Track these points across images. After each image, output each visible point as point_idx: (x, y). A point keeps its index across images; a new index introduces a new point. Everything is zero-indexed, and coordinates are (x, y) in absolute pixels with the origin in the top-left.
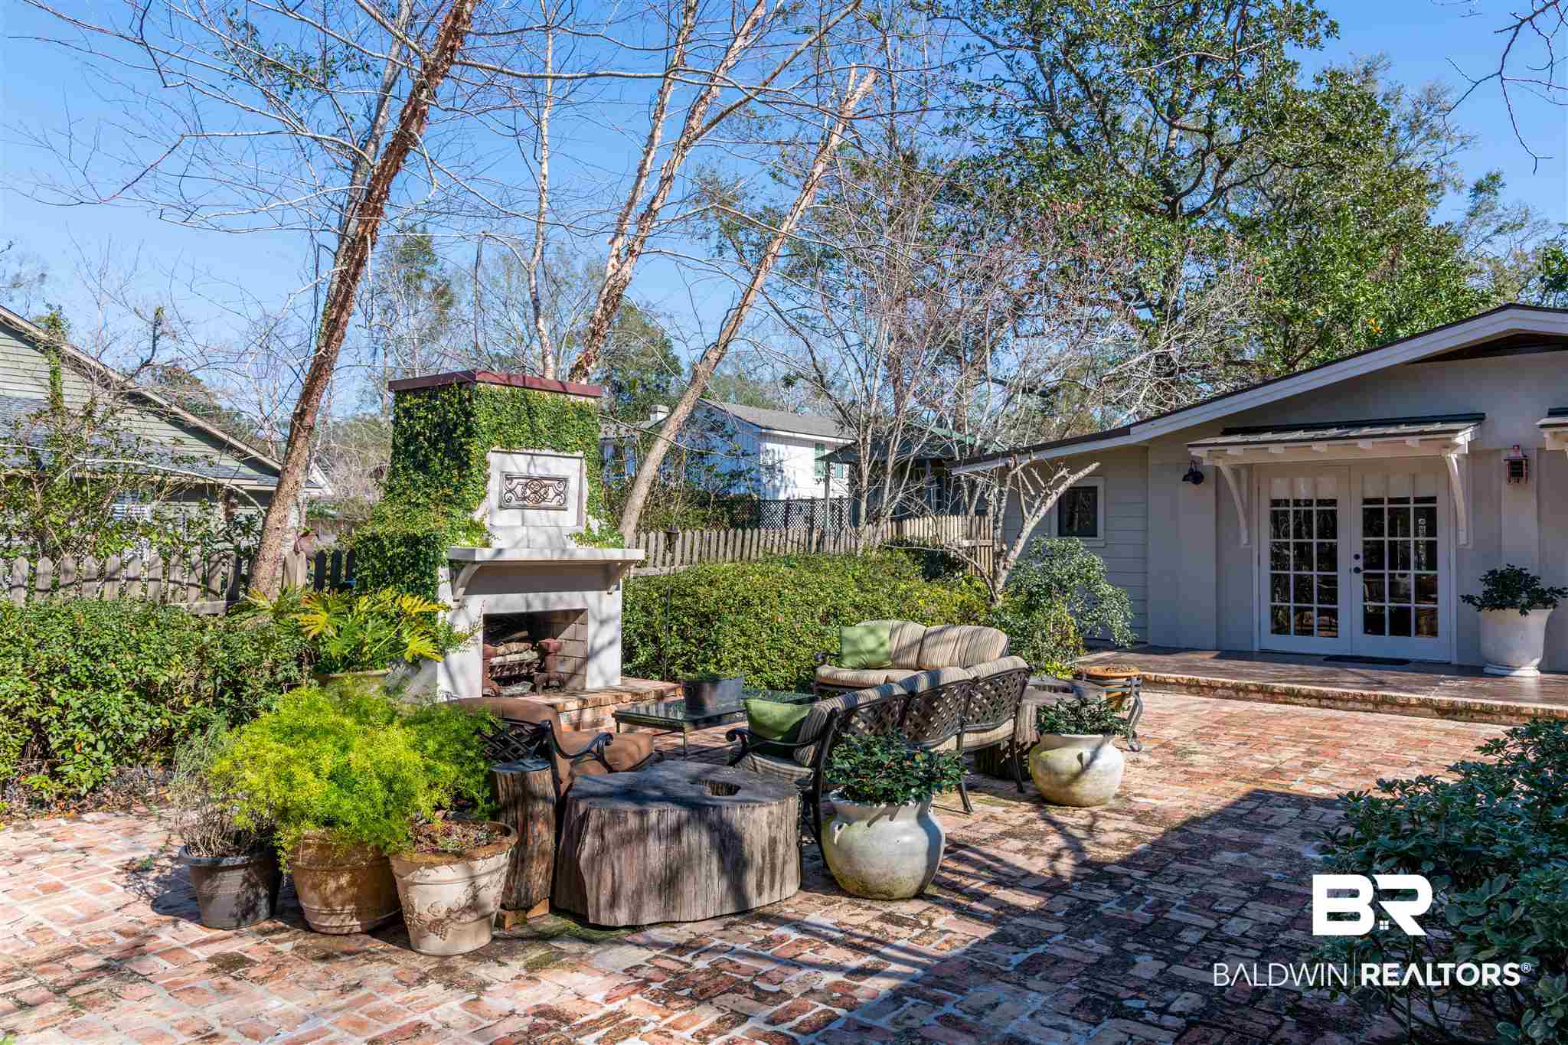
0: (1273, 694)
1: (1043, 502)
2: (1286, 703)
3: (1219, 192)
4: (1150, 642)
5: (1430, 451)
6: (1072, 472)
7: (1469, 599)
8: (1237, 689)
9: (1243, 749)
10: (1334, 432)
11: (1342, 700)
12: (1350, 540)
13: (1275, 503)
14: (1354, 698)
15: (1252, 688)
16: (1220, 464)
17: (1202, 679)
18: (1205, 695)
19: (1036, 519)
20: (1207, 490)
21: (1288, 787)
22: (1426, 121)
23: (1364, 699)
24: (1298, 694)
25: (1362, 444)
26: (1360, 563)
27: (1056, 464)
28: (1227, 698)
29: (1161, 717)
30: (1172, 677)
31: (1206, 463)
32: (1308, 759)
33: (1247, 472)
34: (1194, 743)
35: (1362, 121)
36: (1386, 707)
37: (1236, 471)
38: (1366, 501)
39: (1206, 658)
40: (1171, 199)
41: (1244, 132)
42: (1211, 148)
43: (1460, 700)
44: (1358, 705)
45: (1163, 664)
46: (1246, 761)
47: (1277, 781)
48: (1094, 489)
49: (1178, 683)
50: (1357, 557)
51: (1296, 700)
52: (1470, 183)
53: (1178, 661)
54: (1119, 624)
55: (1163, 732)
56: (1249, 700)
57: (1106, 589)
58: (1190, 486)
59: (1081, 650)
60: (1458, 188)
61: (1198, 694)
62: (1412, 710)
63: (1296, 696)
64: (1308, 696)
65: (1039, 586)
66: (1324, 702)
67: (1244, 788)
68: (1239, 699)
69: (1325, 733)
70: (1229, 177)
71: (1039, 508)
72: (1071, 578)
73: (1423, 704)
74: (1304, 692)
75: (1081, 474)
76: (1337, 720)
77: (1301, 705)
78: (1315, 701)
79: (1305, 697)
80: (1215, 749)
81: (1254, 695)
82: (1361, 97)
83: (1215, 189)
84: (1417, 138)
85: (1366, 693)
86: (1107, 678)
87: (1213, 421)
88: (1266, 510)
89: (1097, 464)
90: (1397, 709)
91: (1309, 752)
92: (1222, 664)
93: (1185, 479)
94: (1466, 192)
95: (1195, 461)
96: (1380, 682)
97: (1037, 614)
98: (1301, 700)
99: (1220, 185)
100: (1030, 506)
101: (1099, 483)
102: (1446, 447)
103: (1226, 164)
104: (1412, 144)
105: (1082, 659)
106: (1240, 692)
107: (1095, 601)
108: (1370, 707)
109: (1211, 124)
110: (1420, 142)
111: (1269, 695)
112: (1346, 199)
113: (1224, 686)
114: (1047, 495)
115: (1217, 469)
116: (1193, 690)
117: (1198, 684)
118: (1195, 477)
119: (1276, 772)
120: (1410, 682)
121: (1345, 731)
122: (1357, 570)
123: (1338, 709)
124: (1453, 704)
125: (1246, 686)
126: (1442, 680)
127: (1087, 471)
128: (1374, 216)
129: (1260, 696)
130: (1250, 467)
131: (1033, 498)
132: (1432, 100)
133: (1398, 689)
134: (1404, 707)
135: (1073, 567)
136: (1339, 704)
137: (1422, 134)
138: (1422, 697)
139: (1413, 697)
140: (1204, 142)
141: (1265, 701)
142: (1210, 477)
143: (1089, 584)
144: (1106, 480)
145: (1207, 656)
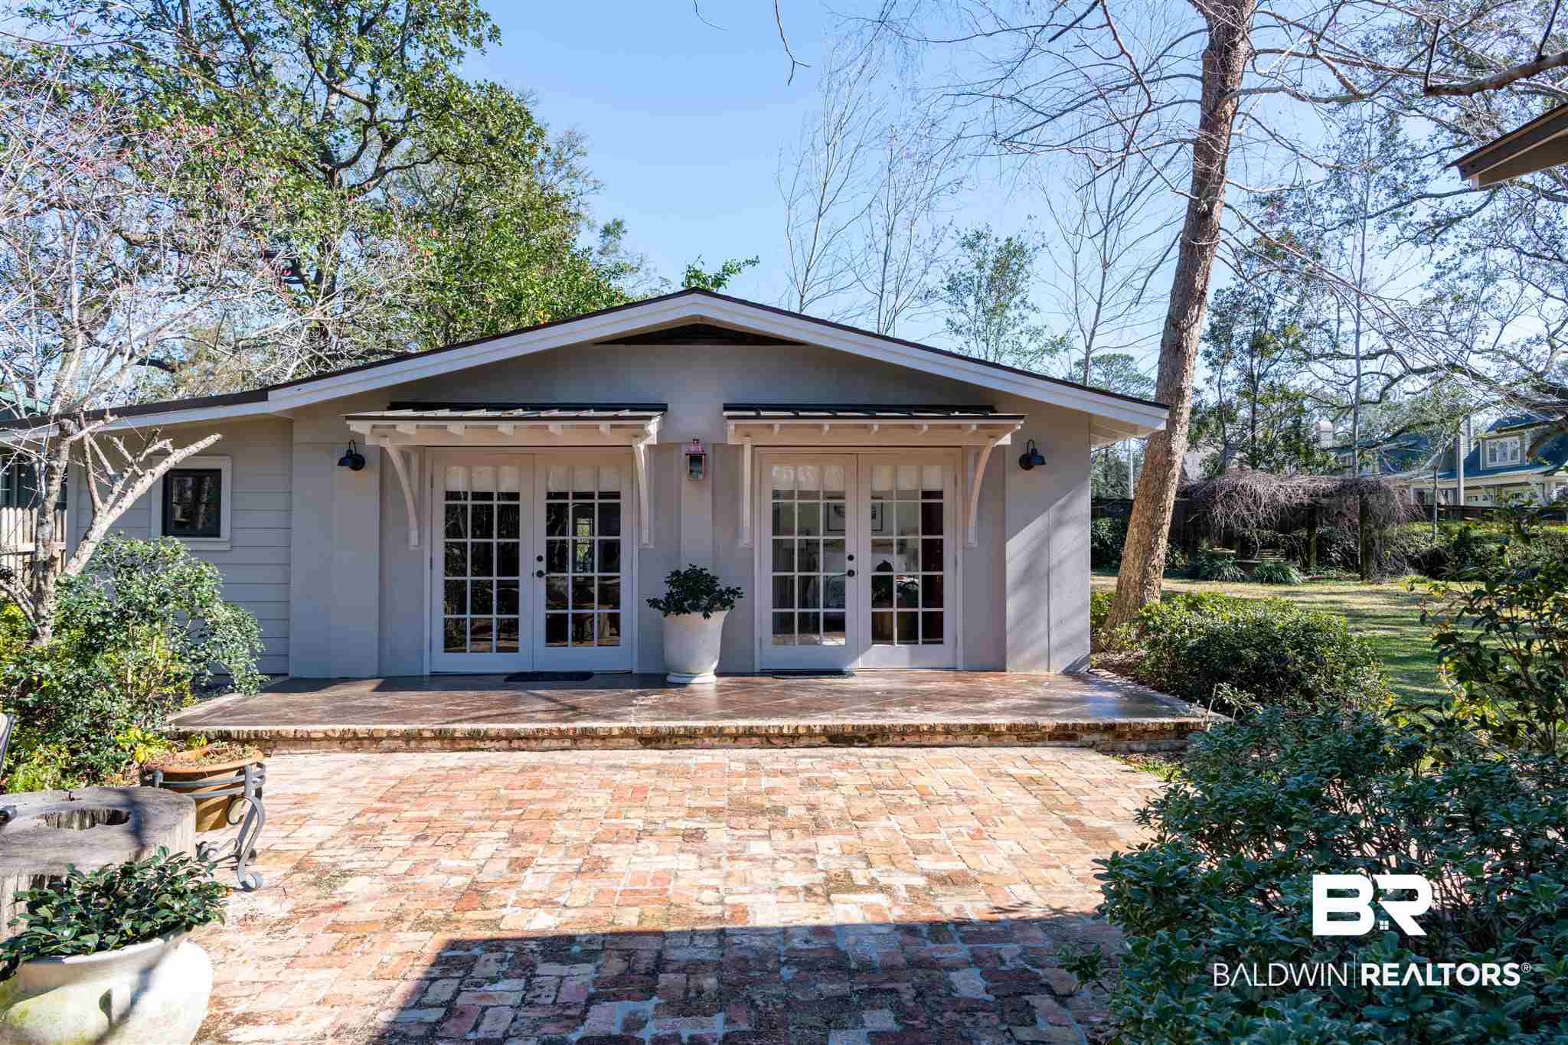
0: (453, 739)
1: (128, 485)
2: (470, 750)
3: (380, 172)
4: (293, 673)
5: (619, 438)
6: (179, 444)
7: (654, 603)
8: (407, 737)
9: (423, 850)
10: (519, 412)
11: (536, 739)
12: (533, 539)
13: (451, 495)
14: (551, 736)
15: (427, 734)
16: (386, 443)
17: (361, 728)
18: (367, 750)
19: (117, 512)
20: (368, 478)
21: (495, 923)
22: (566, 161)
23: (562, 735)
24: (485, 737)
25: (553, 426)
26: (542, 566)
27: (151, 435)
28: (394, 751)
29: (300, 801)
30: (318, 729)
31: (369, 442)
32: (516, 853)
33: (420, 455)
34: (348, 851)
35: (520, 136)
36: (586, 742)
37: (405, 455)
38: (550, 496)
39: (362, 692)
40: (329, 168)
41: (409, 111)
42: (372, 123)
43: (664, 725)
44: (555, 743)
45: (305, 708)
46: (430, 879)
47: (479, 915)
48: (216, 474)
49: (327, 738)
50: (540, 559)
51: (481, 745)
52: (601, 224)
53: (329, 700)
54: (240, 661)
55: (302, 833)
56: (423, 750)
57: (221, 612)
58: (346, 471)
59: (189, 697)
60: (591, 227)
61: (355, 749)
62: (613, 743)
63: (482, 740)
64: (498, 738)
65: (105, 614)
66: (515, 744)
67: (430, 943)
68: (407, 751)
69: (526, 795)
70: (391, 160)
71: (122, 495)
72: (162, 599)
73: (626, 733)
74: (492, 733)
75: (193, 449)
76: (534, 768)
77: (488, 750)
78: (504, 743)
79: (492, 739)
80: (381, 858)
81: (429, 744)
82: (519, 110)
83: (378, 169)
84: (559, 174)
85: (564, 726)
86: (202, 775)
87: (379, 390)
88: (441, 503)
89: (218, 436)
90: (597, 743)
91: (515, 839)
92: (387, 700)
93: (342, 463)
94: (597, 233)
95: (355, 440)
96: (573, 708)
97: (98, 660)
98: (489, 744)
99: (383, 164)
100: (105, 492)
101: (223, 464)
102: (636, 436)
103: (390, 145)
104: (556, 178)
105: (186, 712)
106: (412, 741)
107: (206, 633)
108: (568, 743)
109: (373, 96)
110: (562, 178)
111: (448, 741)
112: (506, 208)
113: (390, 736)
114: (136, 477)
115: (383, 450)
116: (348, 745)
117: (355, 736)
118: (354, 461)
119: (474, 893)
120: (603, 703)
121: (549, 787)
122: (540, 574)
123: (531, 750)
124: (656, 730)
125: (420, 732)
126: (634, 696)
127: (202, 445)
128: (527, 231)
129: (437, 744)
130: (422, 449)
131: (113, 480)
132: (572, 142)
133: (596, 717)
134: (604, 740)
135: (166, 580)
136: (533, 743)
137: (564, 172)
138: (625, 725)
139: (615, 726)
140: (365, 113)
141: (443, 749)
142: (372, 459)
143: (193, 609)
144: (233, 458)
145: (366, 688)
